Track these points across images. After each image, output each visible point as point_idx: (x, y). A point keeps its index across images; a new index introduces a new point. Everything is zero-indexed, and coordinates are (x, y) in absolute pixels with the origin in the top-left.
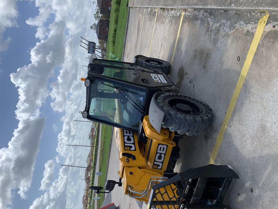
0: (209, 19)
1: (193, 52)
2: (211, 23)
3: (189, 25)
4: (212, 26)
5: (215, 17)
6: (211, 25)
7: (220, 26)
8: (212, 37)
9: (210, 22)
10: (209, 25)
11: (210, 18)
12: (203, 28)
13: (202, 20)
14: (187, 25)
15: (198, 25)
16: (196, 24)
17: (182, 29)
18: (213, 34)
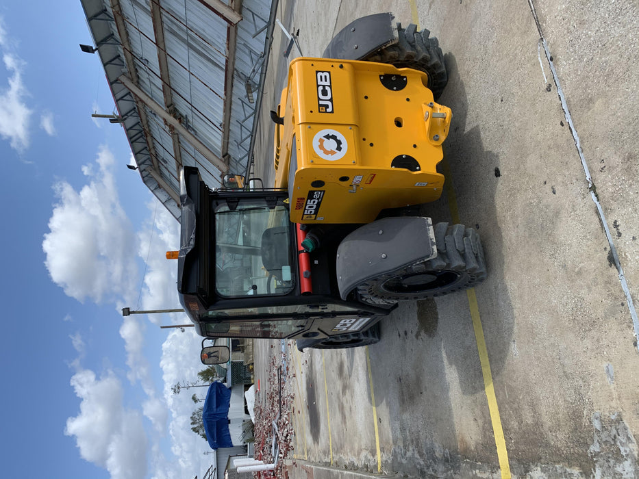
0: (422, 463)
1: (426, 387)
2: (417, 456)
3: (463, 441)
4: (413, 450)
5: (415, 466)
6: (416, 452)
7: (405, 454)
8: (407, 432)
9: (419, 457)
10: (419, 452)
11: (420, 465)
12: (426, 444)
13: (435, 459)
14: (467, 439)
15: (437, 446)
16: (444, 448)
17: (480, 422)
18: (409, 438)
